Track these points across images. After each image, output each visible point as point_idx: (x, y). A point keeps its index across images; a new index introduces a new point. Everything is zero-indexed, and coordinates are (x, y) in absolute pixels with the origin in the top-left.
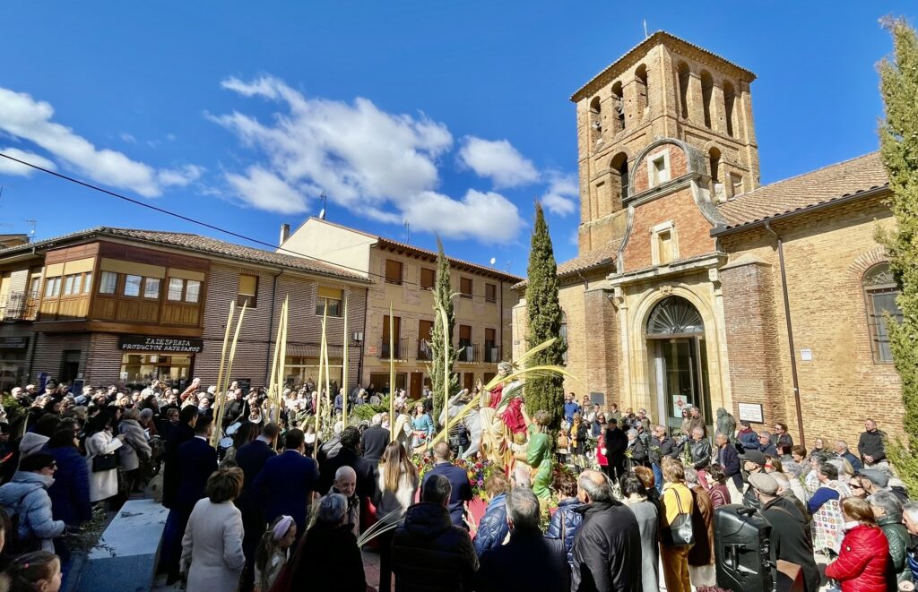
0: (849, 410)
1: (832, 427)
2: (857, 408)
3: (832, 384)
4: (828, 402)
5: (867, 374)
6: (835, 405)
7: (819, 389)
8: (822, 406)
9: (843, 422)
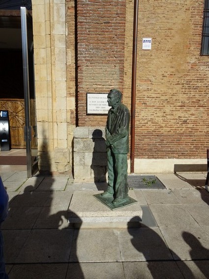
0: (175, 98)
1: (158, 115)
2: (181, 95)
3: (166, 74)
4: (159, 91)
5: (194, 64)
6: (165, 94)
7: (153, 79)
8: (153, 95)
9: (168, 109)
